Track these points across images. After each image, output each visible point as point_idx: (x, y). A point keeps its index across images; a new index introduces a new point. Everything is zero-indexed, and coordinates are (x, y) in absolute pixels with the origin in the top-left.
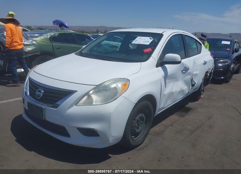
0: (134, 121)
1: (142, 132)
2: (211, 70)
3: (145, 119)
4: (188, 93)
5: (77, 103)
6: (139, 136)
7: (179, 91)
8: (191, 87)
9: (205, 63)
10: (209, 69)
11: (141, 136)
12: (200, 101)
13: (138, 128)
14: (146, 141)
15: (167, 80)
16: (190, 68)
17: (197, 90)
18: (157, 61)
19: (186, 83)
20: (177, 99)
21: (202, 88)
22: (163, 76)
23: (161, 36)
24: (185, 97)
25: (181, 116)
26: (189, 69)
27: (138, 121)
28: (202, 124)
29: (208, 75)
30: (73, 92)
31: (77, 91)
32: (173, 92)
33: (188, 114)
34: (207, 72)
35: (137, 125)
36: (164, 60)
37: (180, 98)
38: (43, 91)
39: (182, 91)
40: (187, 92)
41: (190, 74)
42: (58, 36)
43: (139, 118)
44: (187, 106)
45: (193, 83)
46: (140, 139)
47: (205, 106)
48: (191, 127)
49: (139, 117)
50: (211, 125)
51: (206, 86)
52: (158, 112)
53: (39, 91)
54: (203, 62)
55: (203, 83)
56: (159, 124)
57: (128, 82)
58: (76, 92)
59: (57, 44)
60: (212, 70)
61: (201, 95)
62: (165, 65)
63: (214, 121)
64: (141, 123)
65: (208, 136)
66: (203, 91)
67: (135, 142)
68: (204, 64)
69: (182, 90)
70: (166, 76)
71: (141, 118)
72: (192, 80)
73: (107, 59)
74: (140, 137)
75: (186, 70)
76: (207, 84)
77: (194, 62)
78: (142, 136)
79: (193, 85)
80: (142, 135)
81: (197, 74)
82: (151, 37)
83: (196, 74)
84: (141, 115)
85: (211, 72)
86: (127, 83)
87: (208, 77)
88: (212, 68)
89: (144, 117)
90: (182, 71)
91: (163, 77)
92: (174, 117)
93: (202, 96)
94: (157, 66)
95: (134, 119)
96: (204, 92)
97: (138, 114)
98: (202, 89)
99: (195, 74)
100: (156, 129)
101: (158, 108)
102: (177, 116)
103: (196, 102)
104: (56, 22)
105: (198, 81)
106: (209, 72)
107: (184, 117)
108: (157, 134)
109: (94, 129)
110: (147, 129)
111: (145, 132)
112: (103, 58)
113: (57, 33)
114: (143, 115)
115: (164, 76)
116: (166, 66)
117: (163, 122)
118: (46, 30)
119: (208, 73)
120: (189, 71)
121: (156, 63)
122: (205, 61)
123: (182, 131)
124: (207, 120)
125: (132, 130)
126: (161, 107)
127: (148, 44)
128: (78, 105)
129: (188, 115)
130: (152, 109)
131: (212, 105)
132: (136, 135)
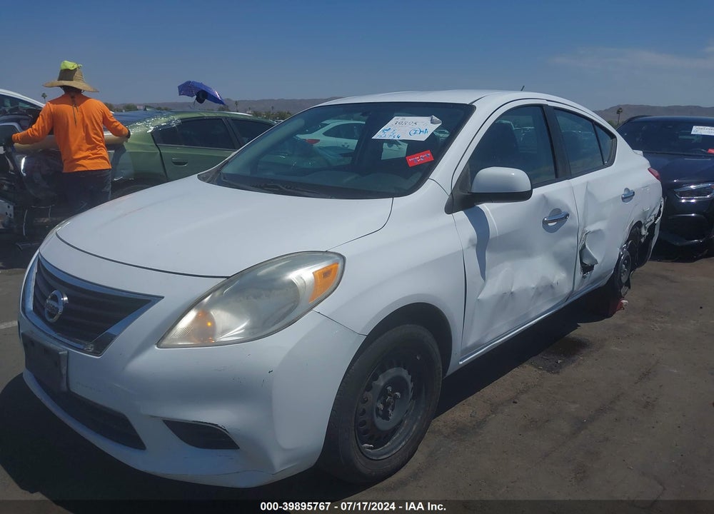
0: (369, 395)
1: (403, 428)
2: (652, 218)
3: (411, 385)
4: (571, 294)
5: (163, 338)
6: (391, 441)
7: (537, 288)
8: (579, 275)
9: (628, 196)
10: (645, 213)
11: (400, 444)
12: (616, 319)
13: (385, 416)
14: (419, 457)
15: (487, 254)
16: (573, 210)
17: (603, 282)
18: (449, 192)
19: (562, 261)
20: (533, 315)
21: (621, 276)
22: (471, 240)
23: (465, 111)
24: (563, 306)
25: (550, 370)
26: (568, 215)
27: (384, 392)
28: (619, 396)
29: (644, 232)
30: (149, 301)
31: (163, 297)
32: (512, 293)
33: (573, 362)
34: (639, 224)
35: (381, 406)
36: (475, 190)
37: (543, 310)
38: (66, 299)
39: (547, 289)
40: (566, 290)
41: (572, 231)
42: (179, 126)
43: (387, 384)
44: (574, 334)
45: (587, 262)
46: (394, 452)
47: (633, 334)
48: (578, 405)
49: (389, 377)
50: (648, 400)
51: (637, 269)
52: (459, 360)
53: (55, 298)
54: (622, 192)
55: (625, 259)
56: (471, 398)
57: (340, 266)
58: (159, 301)
59: (174, 151)
60: (656, 219)
61: (622, 297)
62: (480, 206)
63: (661, 386)
64: (395, 397)
65: (635, 439)
66: (628, 284)
67: (375, 462)
68: (623, 199)
69: (546, 286)
70: (483, 242)
71: (398, 383)
72: (583, 251)
73: (289, 190)
74: (395, 448)
75: (557, 218)
76: (641, 262)
77: (589, 194)
78: (403, 443)
79: (587, 269)
80: (403, 440)
81: (600, 230)
82: (434, 118)
83: (597, 233)
84: (392, 372)
85: (654, 225)
86: (336, 268)
87: (643, 240)
88: (656, 212)
89: (408, 378)
90: (545, 223)
91: (473, 245)
92: (525, 374)
93: (624, 301)
94: (450, 209)
95: (369, 388)
96: (630, 288)
97: (383, 370)
98: (624, 279)
99: (594, 232)
100: (460, 413)
101: (457, 347)
102: (535, 369)
103: (606, 320)
104: (186, 89)
105: (607, 254)
106: (648, 225)
107: (558, 373)
108: (461, 432)
109: (216, 425)
110: (419, 417)
111: (414, 429)
112: (277, 187)
113: (175, 119)
114: (404, 373)
115: (476, 242)
116: (486, 207)
117: (488, 391)
118: (145, 109)
119: (640, 227)
120: (569, 222)
121: (445, 198)
122: (627, 189)
123: (547, 421)
124: (636, 383)
125: (364, 423)
126: (470, 342)
127: (423, 137)
128: (165, 342)
129: (573, 365)
130: (437, 350)
131: (659, 329)
132: (380, 439)
